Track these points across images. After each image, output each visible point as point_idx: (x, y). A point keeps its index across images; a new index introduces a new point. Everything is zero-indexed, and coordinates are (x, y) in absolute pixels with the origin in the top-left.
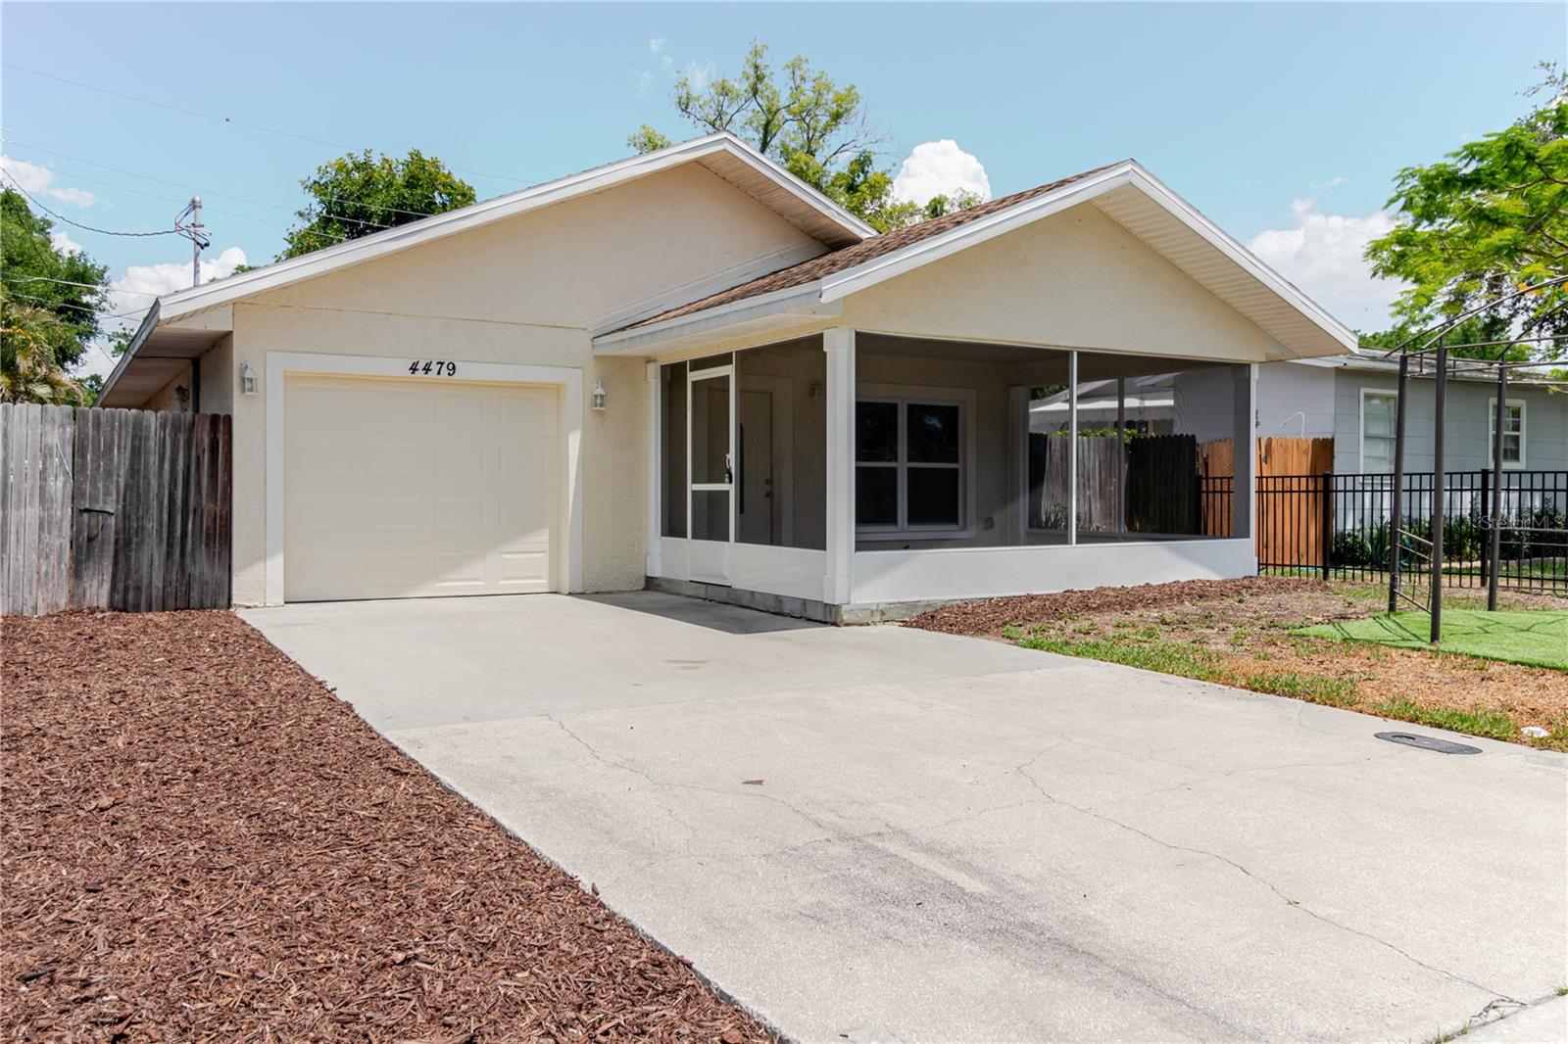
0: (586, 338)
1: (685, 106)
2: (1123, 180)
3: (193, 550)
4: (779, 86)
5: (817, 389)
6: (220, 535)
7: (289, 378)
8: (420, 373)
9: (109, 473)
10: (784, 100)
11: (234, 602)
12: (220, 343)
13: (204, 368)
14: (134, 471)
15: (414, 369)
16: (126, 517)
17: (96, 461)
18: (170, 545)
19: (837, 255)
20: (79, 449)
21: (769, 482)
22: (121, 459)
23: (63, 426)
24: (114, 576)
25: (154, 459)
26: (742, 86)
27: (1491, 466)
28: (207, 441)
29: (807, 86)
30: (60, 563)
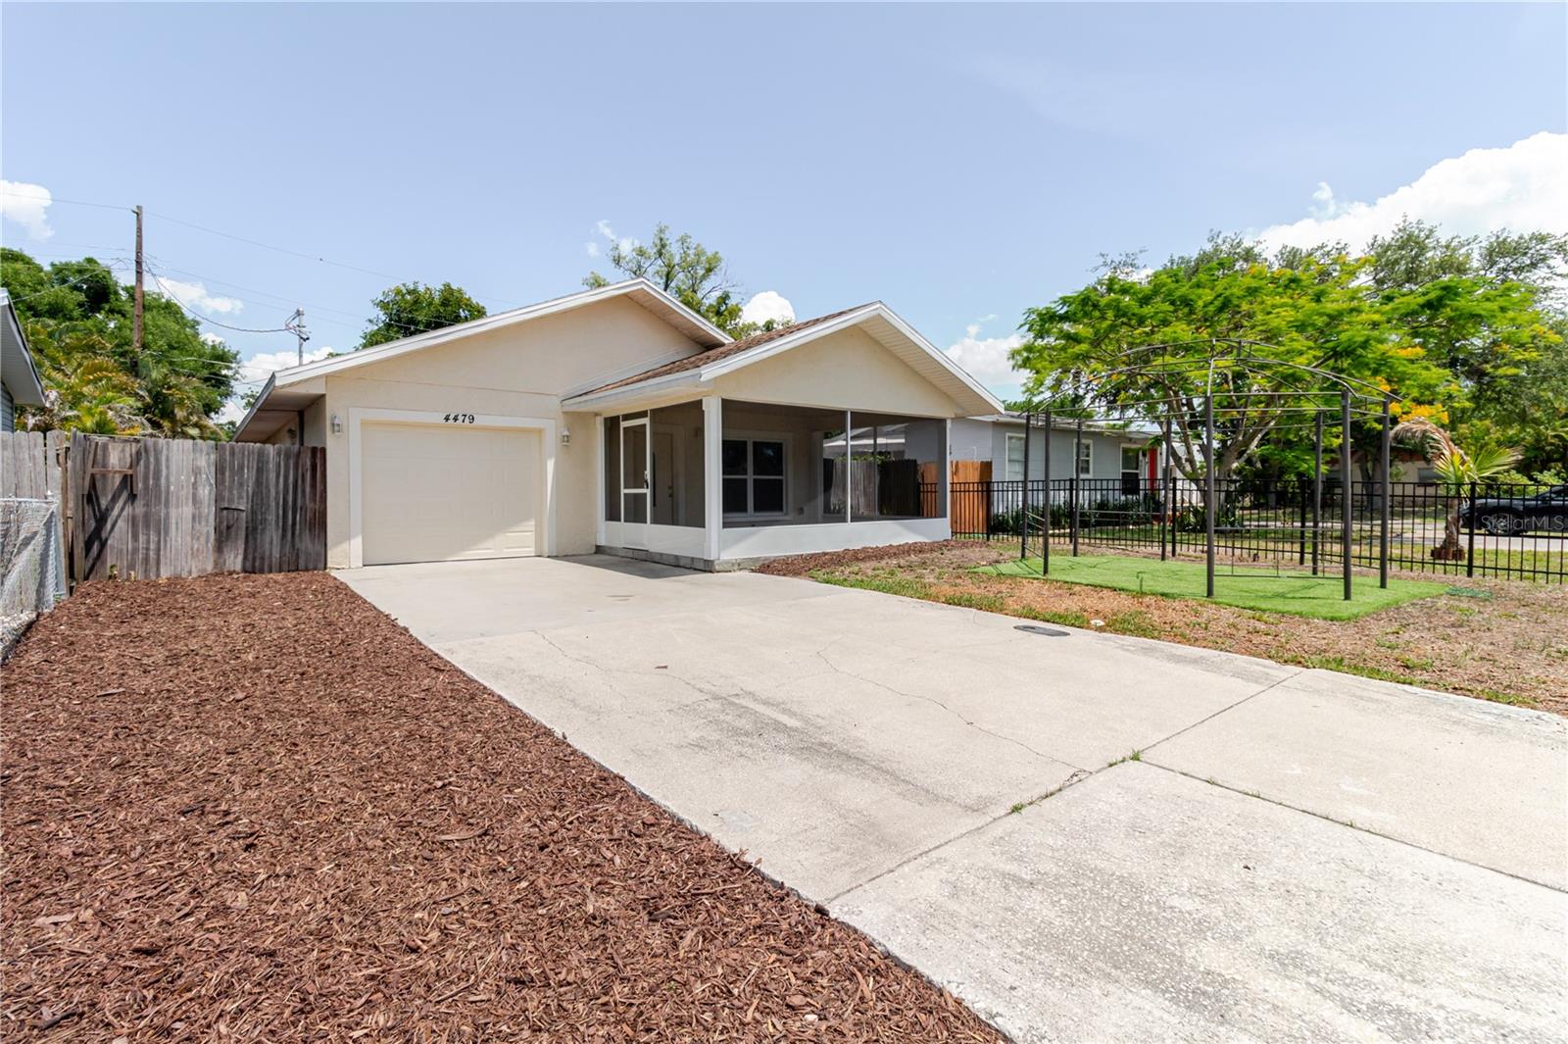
0: (557, 401)
1: (617, 261)
2: (874, 313)
3: (300, 533)
4: (675, 251)
5: (699, 432)
6: (318, 523)
7: (364, 424)
8: (451, 421)
9: (241, 485)
10: (677, 260)
11: (329, 565)
12: (317, 401)
13: (306, 418)
14: (258, 483)
15: (447, 419)
16: (253, 512)
17: (232, 477)
18: (284, 530)
19: (710, 353)
20: (220, 469)
21: (671, 488)
22: (249, 475)
23: (208, 454)
24: (246, 550)
25: (272, 476)
26: (652, 251)
27: (1075, 477)
28: (309, 463)
29: (691, 252)
30: (207, 543)
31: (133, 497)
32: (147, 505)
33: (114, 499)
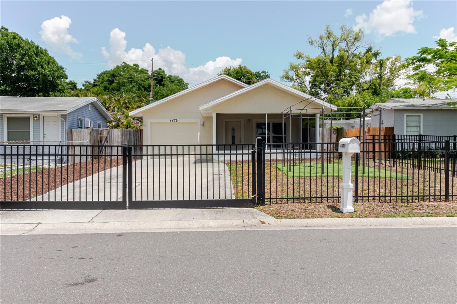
1: (311, 43)
3: (138, 150)
7: (151, 123)
8: (171, 121)
9: (126, 139)
10: (339, 37)
11: (143, 158)
14: (130, 138)
15: (170, 121)
18: (135, 149)
20: (122, 135)
21: (240, 139)
23: (120, 132)
25: (132, 136)
28: (139, 134)
30: (120, 152)
31: (107, 141)
32: (110, 143)
33: (105, 142)
